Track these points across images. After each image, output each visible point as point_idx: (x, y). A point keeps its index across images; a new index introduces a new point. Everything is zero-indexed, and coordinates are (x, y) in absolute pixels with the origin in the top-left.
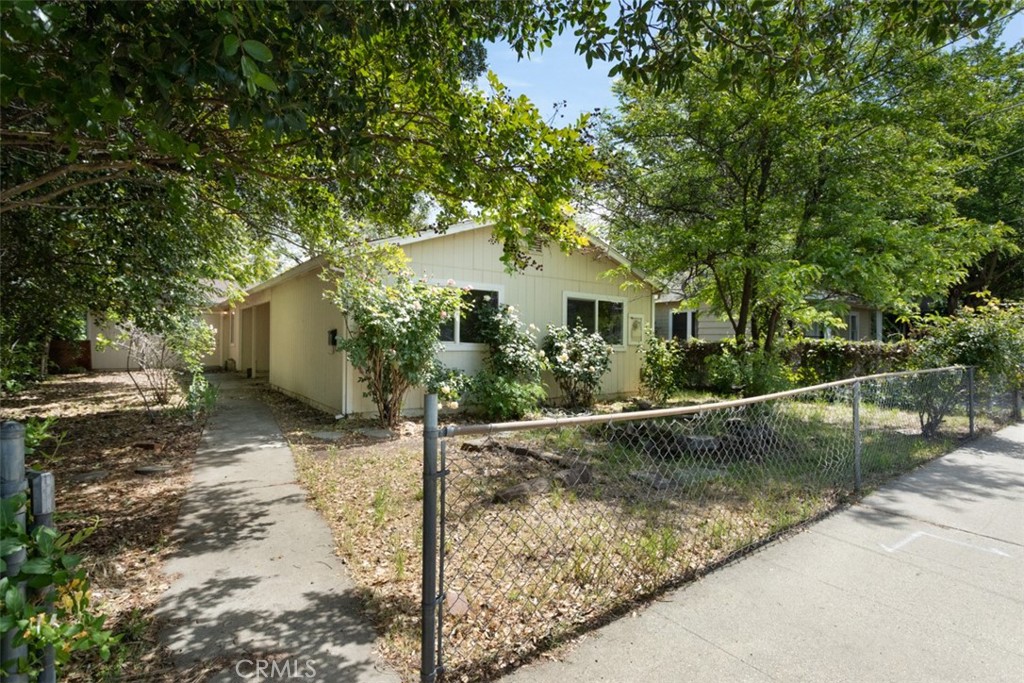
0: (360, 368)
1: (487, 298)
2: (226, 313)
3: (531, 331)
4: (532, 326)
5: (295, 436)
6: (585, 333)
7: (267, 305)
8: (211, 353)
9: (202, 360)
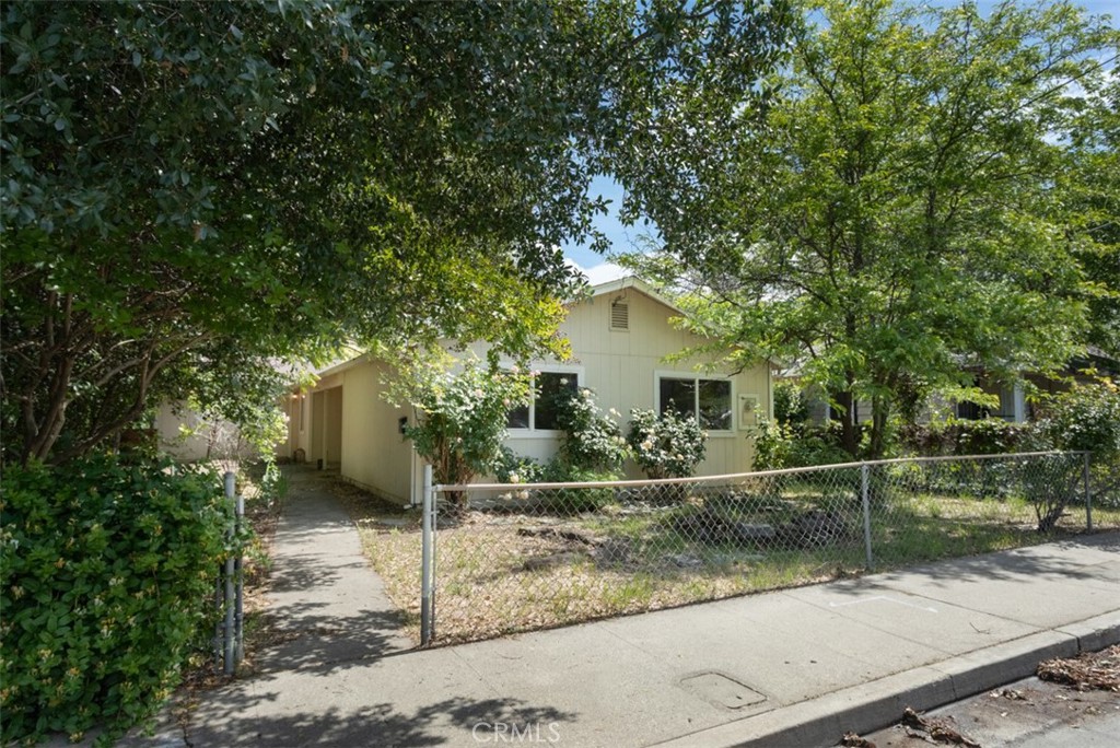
0: (426, 457)
1: (564, 381)
2: (295, 396)
3: (611, 416)
4: (613, 410)
5: (363, 522)
6: (678, 418)
7: (339, 390)
8: (283, 442)
9: (275, 450)
